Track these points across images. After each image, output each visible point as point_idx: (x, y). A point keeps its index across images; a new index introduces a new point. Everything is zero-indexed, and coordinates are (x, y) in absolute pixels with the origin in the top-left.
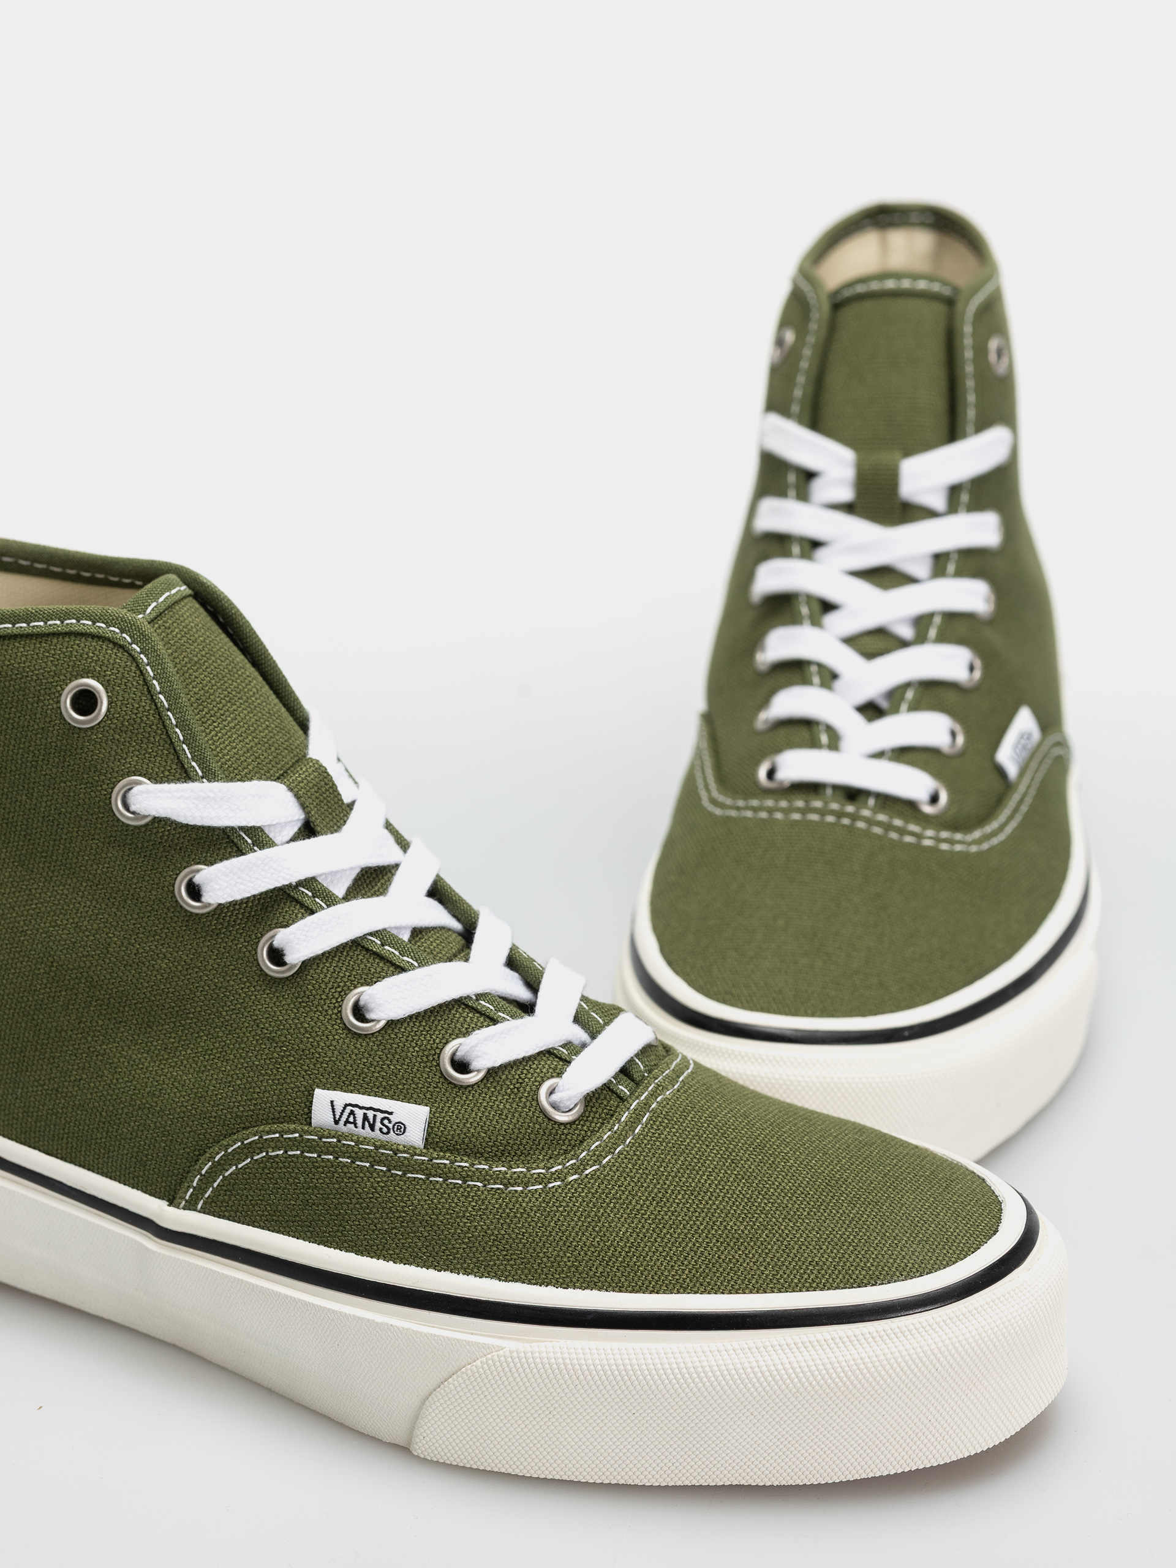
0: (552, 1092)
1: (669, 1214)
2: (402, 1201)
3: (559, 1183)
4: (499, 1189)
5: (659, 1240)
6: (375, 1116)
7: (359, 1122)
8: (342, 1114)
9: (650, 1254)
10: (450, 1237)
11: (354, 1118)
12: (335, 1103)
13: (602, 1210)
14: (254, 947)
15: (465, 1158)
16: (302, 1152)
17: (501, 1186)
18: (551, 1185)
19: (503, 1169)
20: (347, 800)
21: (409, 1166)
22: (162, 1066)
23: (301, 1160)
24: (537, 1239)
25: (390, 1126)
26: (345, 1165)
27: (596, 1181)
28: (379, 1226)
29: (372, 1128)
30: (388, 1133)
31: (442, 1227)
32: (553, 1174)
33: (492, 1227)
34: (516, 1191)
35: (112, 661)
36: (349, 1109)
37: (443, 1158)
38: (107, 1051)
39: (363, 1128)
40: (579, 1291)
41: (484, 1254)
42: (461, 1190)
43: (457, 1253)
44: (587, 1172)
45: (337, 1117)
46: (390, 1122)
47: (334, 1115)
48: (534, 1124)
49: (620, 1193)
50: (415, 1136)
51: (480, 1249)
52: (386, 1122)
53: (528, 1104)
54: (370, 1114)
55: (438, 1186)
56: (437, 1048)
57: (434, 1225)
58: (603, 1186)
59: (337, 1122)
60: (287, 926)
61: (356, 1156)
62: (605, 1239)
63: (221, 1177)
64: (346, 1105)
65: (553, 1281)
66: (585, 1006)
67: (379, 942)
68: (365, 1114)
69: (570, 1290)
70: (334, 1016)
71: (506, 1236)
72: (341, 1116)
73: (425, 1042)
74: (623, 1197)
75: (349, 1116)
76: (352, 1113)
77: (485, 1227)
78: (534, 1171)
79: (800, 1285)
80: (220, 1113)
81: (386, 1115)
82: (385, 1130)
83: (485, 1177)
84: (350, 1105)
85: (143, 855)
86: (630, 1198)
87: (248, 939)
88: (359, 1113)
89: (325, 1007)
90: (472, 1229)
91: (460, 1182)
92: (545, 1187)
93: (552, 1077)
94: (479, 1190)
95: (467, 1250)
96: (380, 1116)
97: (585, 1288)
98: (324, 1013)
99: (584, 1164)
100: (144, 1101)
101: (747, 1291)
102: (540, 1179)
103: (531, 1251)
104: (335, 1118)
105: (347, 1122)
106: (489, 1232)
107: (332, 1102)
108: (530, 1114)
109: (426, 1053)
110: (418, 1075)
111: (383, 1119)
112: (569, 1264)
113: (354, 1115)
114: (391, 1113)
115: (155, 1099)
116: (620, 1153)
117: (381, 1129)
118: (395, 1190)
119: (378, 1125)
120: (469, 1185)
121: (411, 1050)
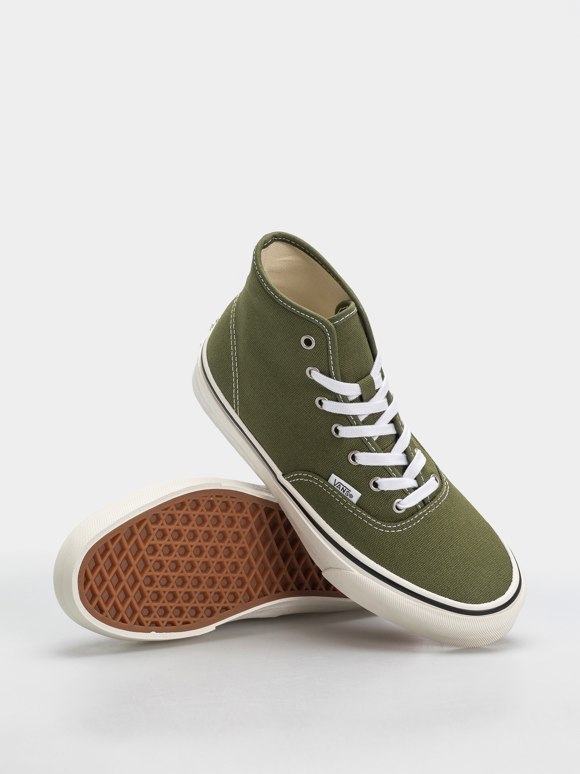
0: (398, 503)
1: (415, 553)
2: (344, 516)
3: (388, 531)
4: (371, 526)
5: (408, 561)
6: (345, 489)
7: (341, 488)
8: (337, 484)
9: (404, 564)
10: (352, 533)
11: (340, 487)
12: (336, 480)
13: (397, 545)
14: (332, 425)
15: (366, 513)
16: (322, 487)
17: (372, 525)
18: (386, 531)
19: (375, 521)
20: (376, 388)
21: (350, 507)
22: (295, 440)
23: (321, 489)
24: (375, 546)
25: (349, 494)
26: (332, 497)
27: (399, 535)
28: (335, 519)
29: (344, 492)
30: (347, 495)
31: (351, 529)
32: (388, 528)
33: (365, 536)
34: (375, 529)
35: (320, 335)
36: (339, 484)
37: (360, 510)
38: (282, 426)
39: (341, 490)
40: (380, 566)
41: (359, 543)
42: (361, 521)
43: (352, 538)
44: (398, 531)
45: (335, 484)
46: (349, 493)
47: (335, 483)
48: (389, 511)
49: (404, 541)
50: (355, 500)
51: (359, 541)
52: (348, 492)
53: (389, 505)
54: (345, 488)
55: (355, 517)
56: (371, 477)
57: (349, 527)
58: (400, 538)
59: (335, 485)
60: (343, 426)
61: (336, 496)
62: (394, 554)
63: (298, 479)
64: (339, 482)
65: (375, 560)
66: (421, 473)
67: (367, 440)
68: (343, 488)
69: (378, 565)
70: (346, 455)
71: (367, 541)
72: (336, 484)
73: (368, 474)
74: (404, 543)
75: (338, 486)
76: (340, 485)
77: (363, 535)
78: (383, 525)
79: (440, 593)
80: (305, 463)
81: (349, 491)
82: (347, 494)
83: (369, 521)
84: (340, 483)
85: (310, 386)
86: (406, 544)
87: (331, 421)
88: (342, 487)
89: (345, 452)
90: (359, 534)
91: (361, 519)
92: (384, 531)
93: (400, 498)
94: (365, 524)
95: (355, 539)
96: (347, 490)
97: (382, 566)
98: (343, 453)
99: (398, 528)
100: (286, 446)
101: (425, 588)
102: (384, 528)
103: (372, 548)
104: (334, 484)
105: (337, 487)
106: (363, 537)
107: (335, 480)
108: (389, 508)
109: (367, 478)
110: (363, 483)
111: (347, 491)
112: (381, 557)
113: (340, 486)
114: (350, 491)
115: (289, 447)
116: (410, 528)
117: (346, 494)
118: (343, 511)
119: (345, 492)
120: (363, 521)
121: (363, 475)
